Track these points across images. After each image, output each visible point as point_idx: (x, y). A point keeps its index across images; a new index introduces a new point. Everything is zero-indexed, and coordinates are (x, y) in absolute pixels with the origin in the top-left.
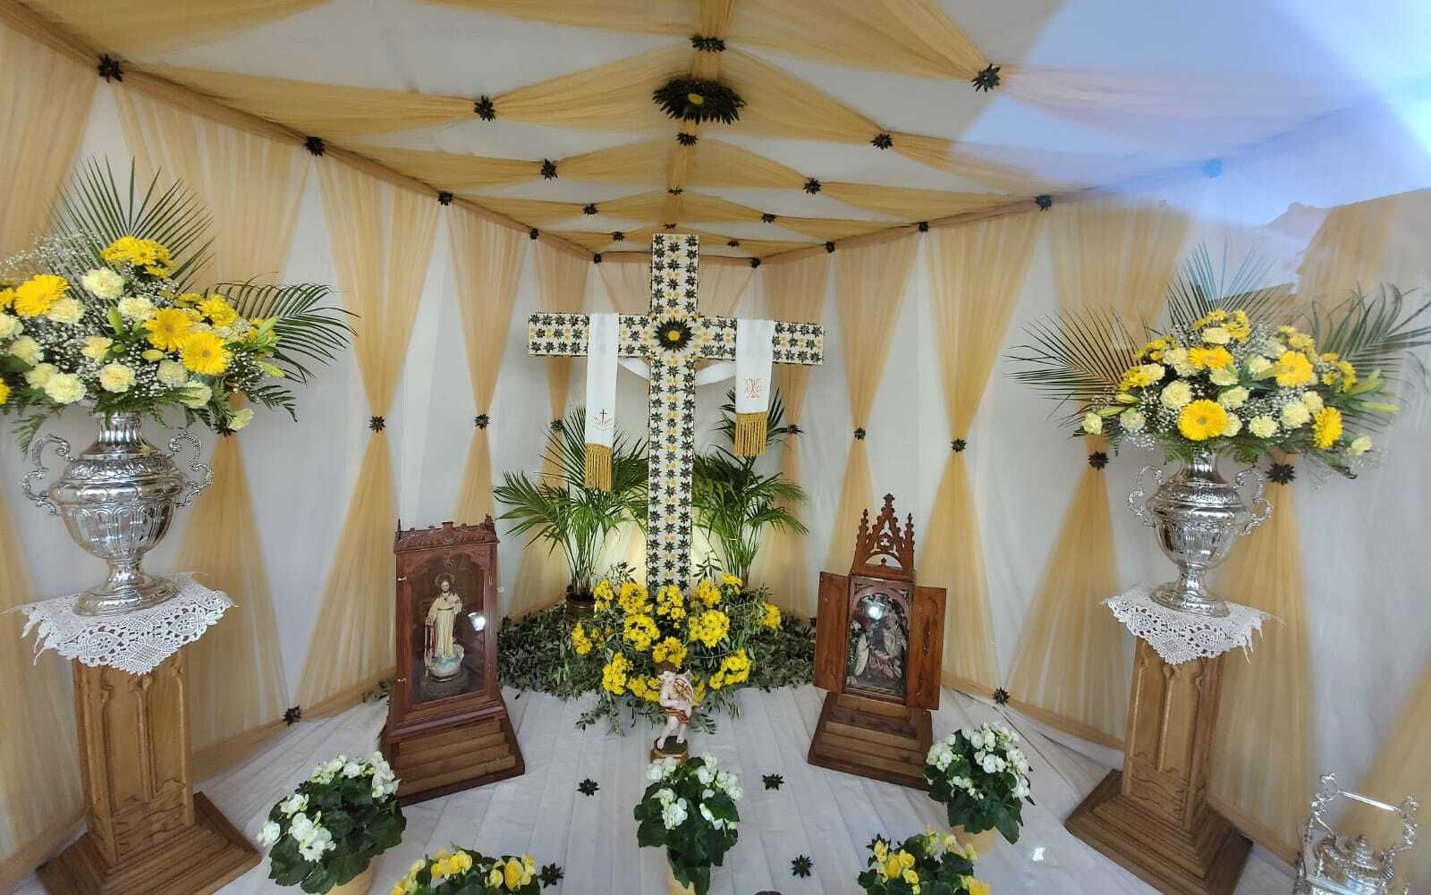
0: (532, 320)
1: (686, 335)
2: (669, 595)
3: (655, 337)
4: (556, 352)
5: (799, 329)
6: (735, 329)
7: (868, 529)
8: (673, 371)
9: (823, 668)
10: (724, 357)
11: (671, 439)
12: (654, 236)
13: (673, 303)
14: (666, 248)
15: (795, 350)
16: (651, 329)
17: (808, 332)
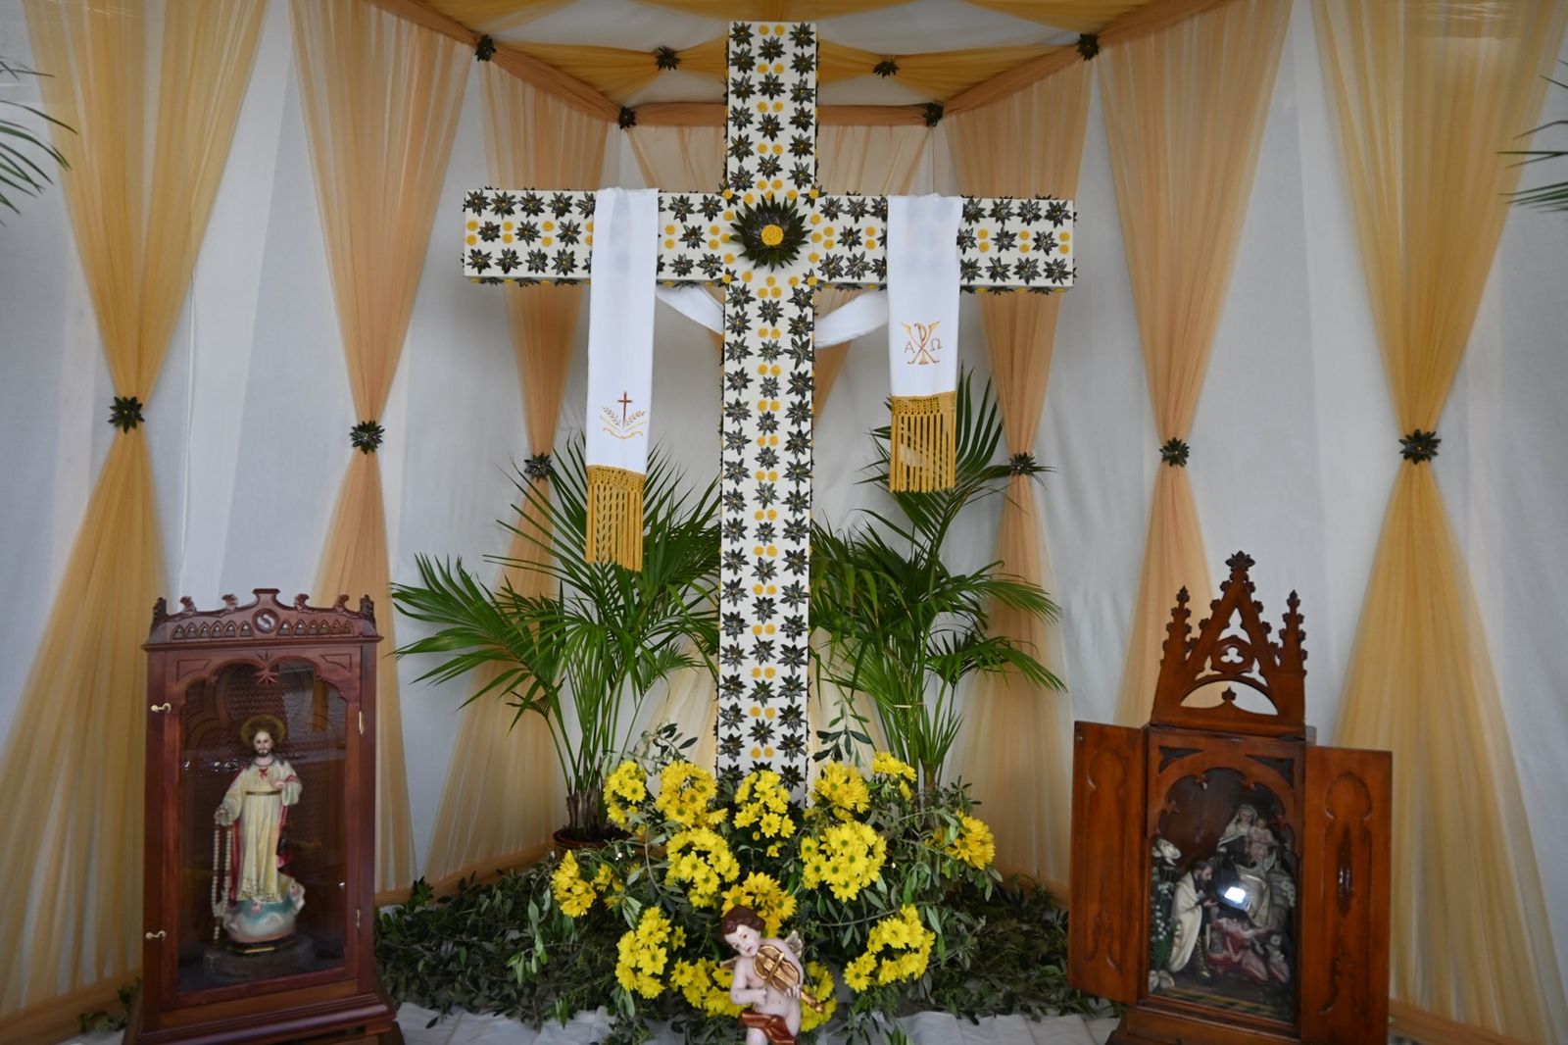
0: (469, 204)
1: (795, 236)
2: (759, 787)
3: (733, 239)
4: (522, 271)
5: (1016, 210)
6: (885, 219)
7: (1189, 629)
8: (770, 313)
9: (1090, 944)
10: (863, 280)
11: (767, 459)
12: (732, 26)
13: (770, 168)
14: (755, 52)
15: (1010, 258)
16: (723, 223)
17: (1037, 217)
